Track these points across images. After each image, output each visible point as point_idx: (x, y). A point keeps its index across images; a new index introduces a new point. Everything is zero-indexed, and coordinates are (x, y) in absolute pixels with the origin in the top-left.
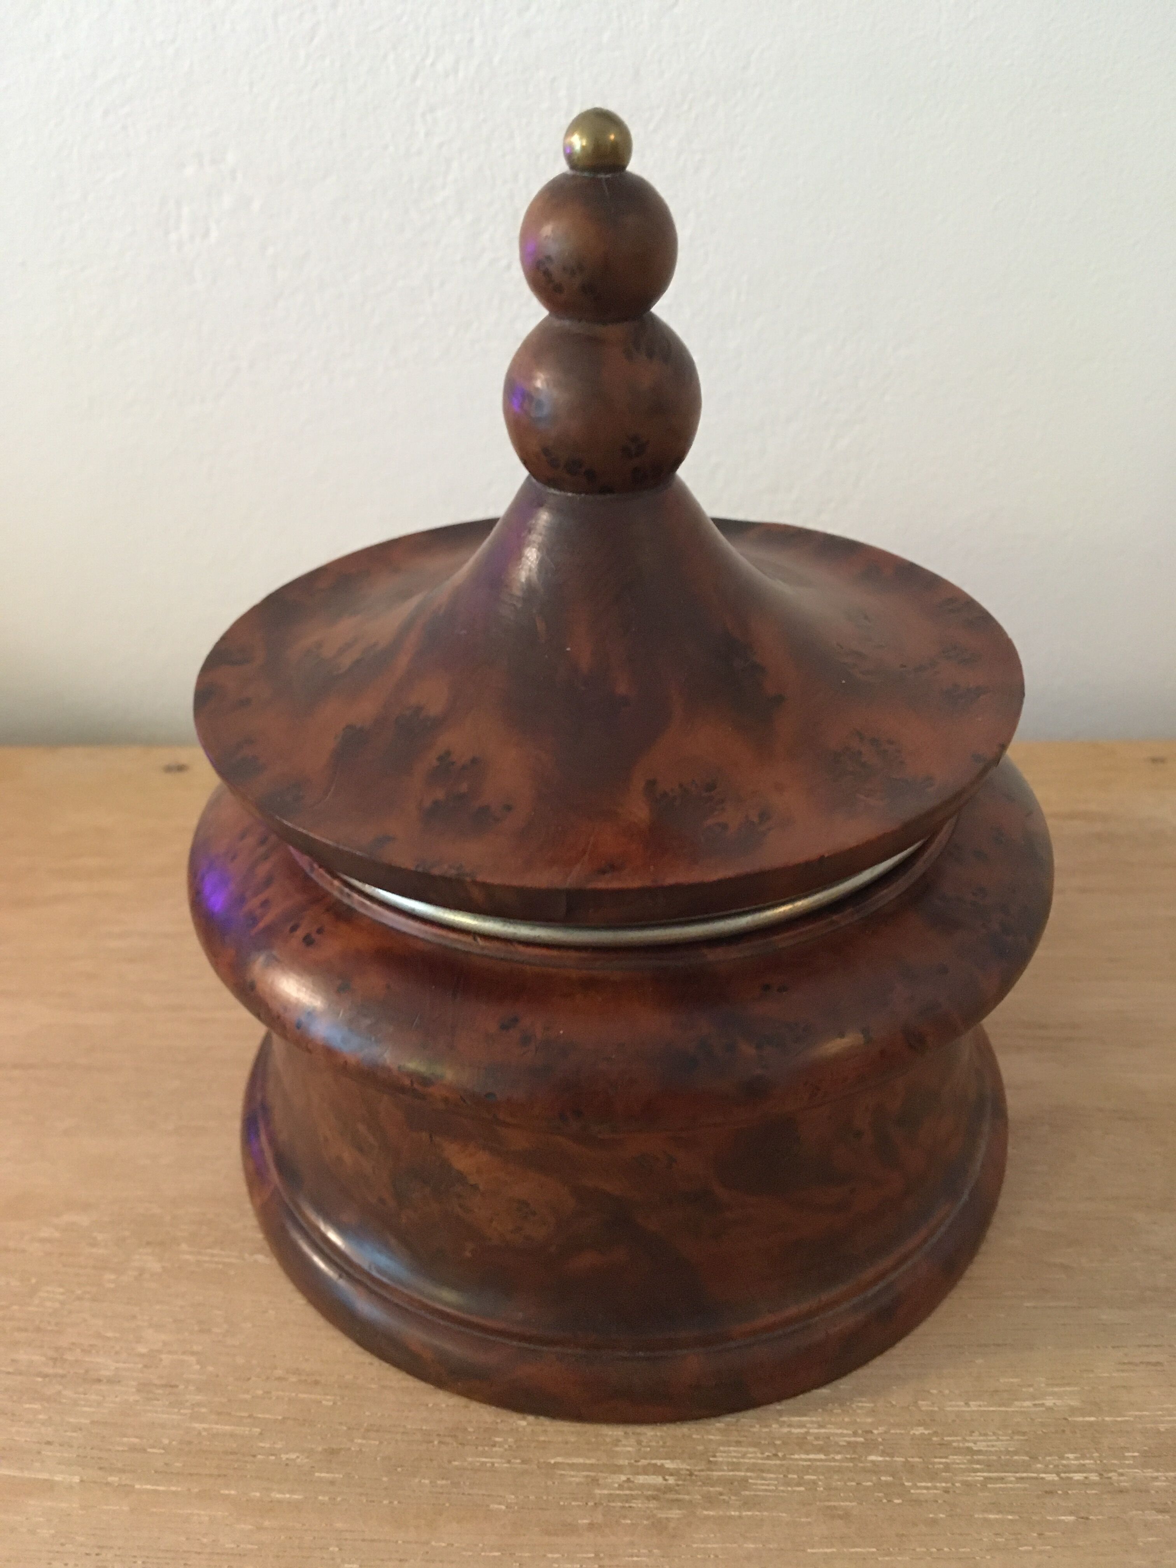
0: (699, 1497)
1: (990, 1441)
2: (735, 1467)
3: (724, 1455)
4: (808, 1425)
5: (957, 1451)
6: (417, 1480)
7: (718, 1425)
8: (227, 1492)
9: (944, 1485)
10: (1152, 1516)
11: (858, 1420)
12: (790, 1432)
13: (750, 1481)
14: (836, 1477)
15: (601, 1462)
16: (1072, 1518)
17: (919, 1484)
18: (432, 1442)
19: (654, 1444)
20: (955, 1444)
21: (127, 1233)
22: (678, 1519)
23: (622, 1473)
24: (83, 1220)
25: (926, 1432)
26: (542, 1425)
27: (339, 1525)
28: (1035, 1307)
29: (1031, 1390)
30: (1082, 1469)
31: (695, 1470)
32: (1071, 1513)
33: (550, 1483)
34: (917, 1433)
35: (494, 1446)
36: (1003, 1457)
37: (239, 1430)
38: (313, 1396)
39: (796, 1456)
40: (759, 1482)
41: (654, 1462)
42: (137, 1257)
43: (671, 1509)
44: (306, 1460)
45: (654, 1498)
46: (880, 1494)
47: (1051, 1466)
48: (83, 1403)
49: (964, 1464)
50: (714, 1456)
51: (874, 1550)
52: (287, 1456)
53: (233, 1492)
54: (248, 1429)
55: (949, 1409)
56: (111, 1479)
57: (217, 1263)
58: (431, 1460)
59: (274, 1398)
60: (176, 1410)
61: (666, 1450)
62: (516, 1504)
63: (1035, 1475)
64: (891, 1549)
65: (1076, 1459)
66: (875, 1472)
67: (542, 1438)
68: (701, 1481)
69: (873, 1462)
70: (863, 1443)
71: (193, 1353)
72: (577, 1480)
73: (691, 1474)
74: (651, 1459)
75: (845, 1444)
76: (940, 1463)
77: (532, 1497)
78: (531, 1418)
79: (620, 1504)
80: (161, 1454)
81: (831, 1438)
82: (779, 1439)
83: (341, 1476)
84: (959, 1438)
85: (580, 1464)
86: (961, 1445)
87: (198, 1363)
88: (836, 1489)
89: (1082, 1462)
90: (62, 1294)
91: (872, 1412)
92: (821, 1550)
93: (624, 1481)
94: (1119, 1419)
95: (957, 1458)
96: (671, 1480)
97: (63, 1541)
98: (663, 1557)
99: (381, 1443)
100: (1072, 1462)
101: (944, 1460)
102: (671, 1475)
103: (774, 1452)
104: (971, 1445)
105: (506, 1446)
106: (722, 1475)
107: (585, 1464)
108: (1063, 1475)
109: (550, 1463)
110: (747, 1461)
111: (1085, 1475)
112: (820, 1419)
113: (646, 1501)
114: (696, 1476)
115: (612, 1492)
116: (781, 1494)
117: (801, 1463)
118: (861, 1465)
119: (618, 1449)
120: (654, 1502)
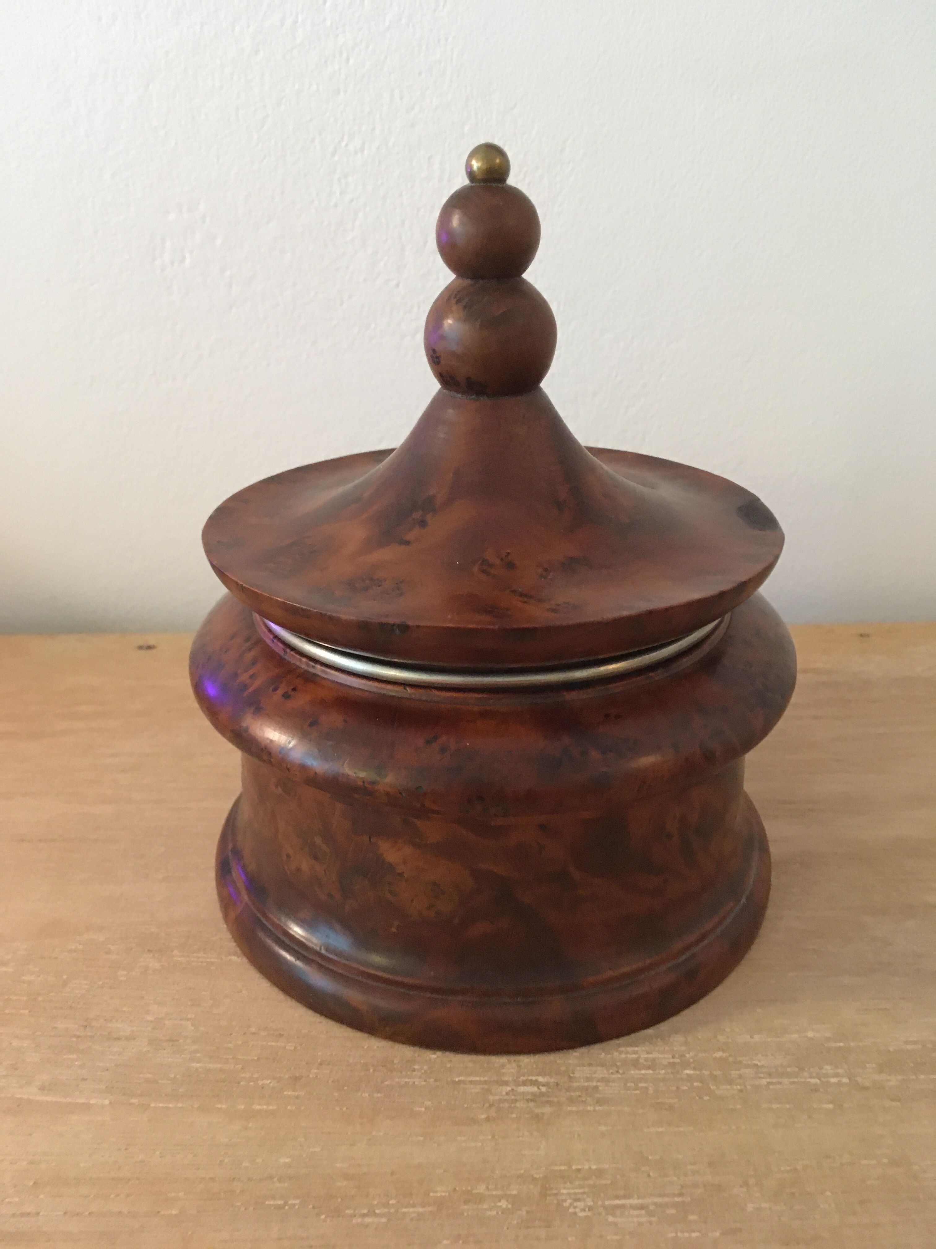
0: (564, 1099)
1: (770, 1059)
2: (588, 1079)
3: (580, 1072)
4: (639, 1053)
5: (748, 1066)
6: (359, 1094)
7: (575, 1054)
8: (220, 1106)
9: (738, 1087)
10: (888, 1103)
11: (675, 1049)
12: (627, 1057)
13: (600, 1088)
14: (661, 1084)
15: (492, 1079)
16: (831, 1106)
17: (721, 1087)
18: (368, 1070)
19: (529, 1067)
20: (744, 1062)
21: (133, 945)
22: (550, 1113)
23: (507, 1085)
24: (99, 937)
25: (724, 1055)
26: (449, 1057)
27: (304, 1124)
28: (796, 977)
29: (797, 1027)
30: (836, 1075)
31: (560, 1082)
32: (830, 1103)
33: (456, 1093)
34: (718, 1056)
35: (414, 1071)
36: (779, 1069)
37: (226, 1067)
38: (279, 1044)
39: (632, 1072)
40: (607, 1088)
41: (530, 1078)
42: (142, 960)
43: (544, 1107)
44: (277, 1084)
45: (531, 1100)
46: (694, 1094)
47: (815, 1074)
48: (108, 1053)
49: (752, 1074)
50: (574, 1073)
52: (263, 1082)
53: (224, 1106)
54: (232, 1066)
55: (739, 1040)
56: (133, 1101)
57: (202, 962)
58: (369, 1081)
59: (250, 1046)
60: (178, 1056)
61: (538, 1070)
62: (433, 1107)
63: (801, 1080)
64: (704, 1128)
65: (831, 1069)
66: (689, 1081)
67: (449, 1066)
68: (565, 1089)
69: (687, 1074)
70: (679, 1063)
71: (188, 1020)
72: (476, 1091)
73: (557, 1084)
74: (529, 1076)
75: (666, 1063)
76: (735, 1074)
77: (444, 1103)
78: (439, 1053)
79: (507, 1105)
80: (169, 1084)
81: (657, 1060)
82: (619, 1061)
83: (303, 1093)
84: (748, 1058)
85: (476, 1081)
86: (749, 1062)
87: (192, 1025)
88: (662, 1091)
89: (836, 1071)
90: (87, 985)
91: (686, 1043)
92: (654, 1130)
93: (510, 1091)
94: (860, 1044)
95: (747, 1071)
96: (543, 1089)
97: (99, 1141)
98: (541, 1137)
99: (331, 1072)
100: (829, 1071)
101: (737, 1072)
102: (543, 1085)
103: (616, 1070)
104: (756, 1062)
105: (423, 1071)
106: (580, 1085)
107: (480, 1081)
108: (823, 1079)
109: (455, 1081)
110: (597, 1076)
111: (839, 1079)
112: (647, 1049)
113: (527, 1103)
114: (561, 1086)
115: (501, 1097)
116: (623, 1096)
117: (636, 1076)
118: (679, 1076)
119: (504, 1071)
120: (533, 1103)
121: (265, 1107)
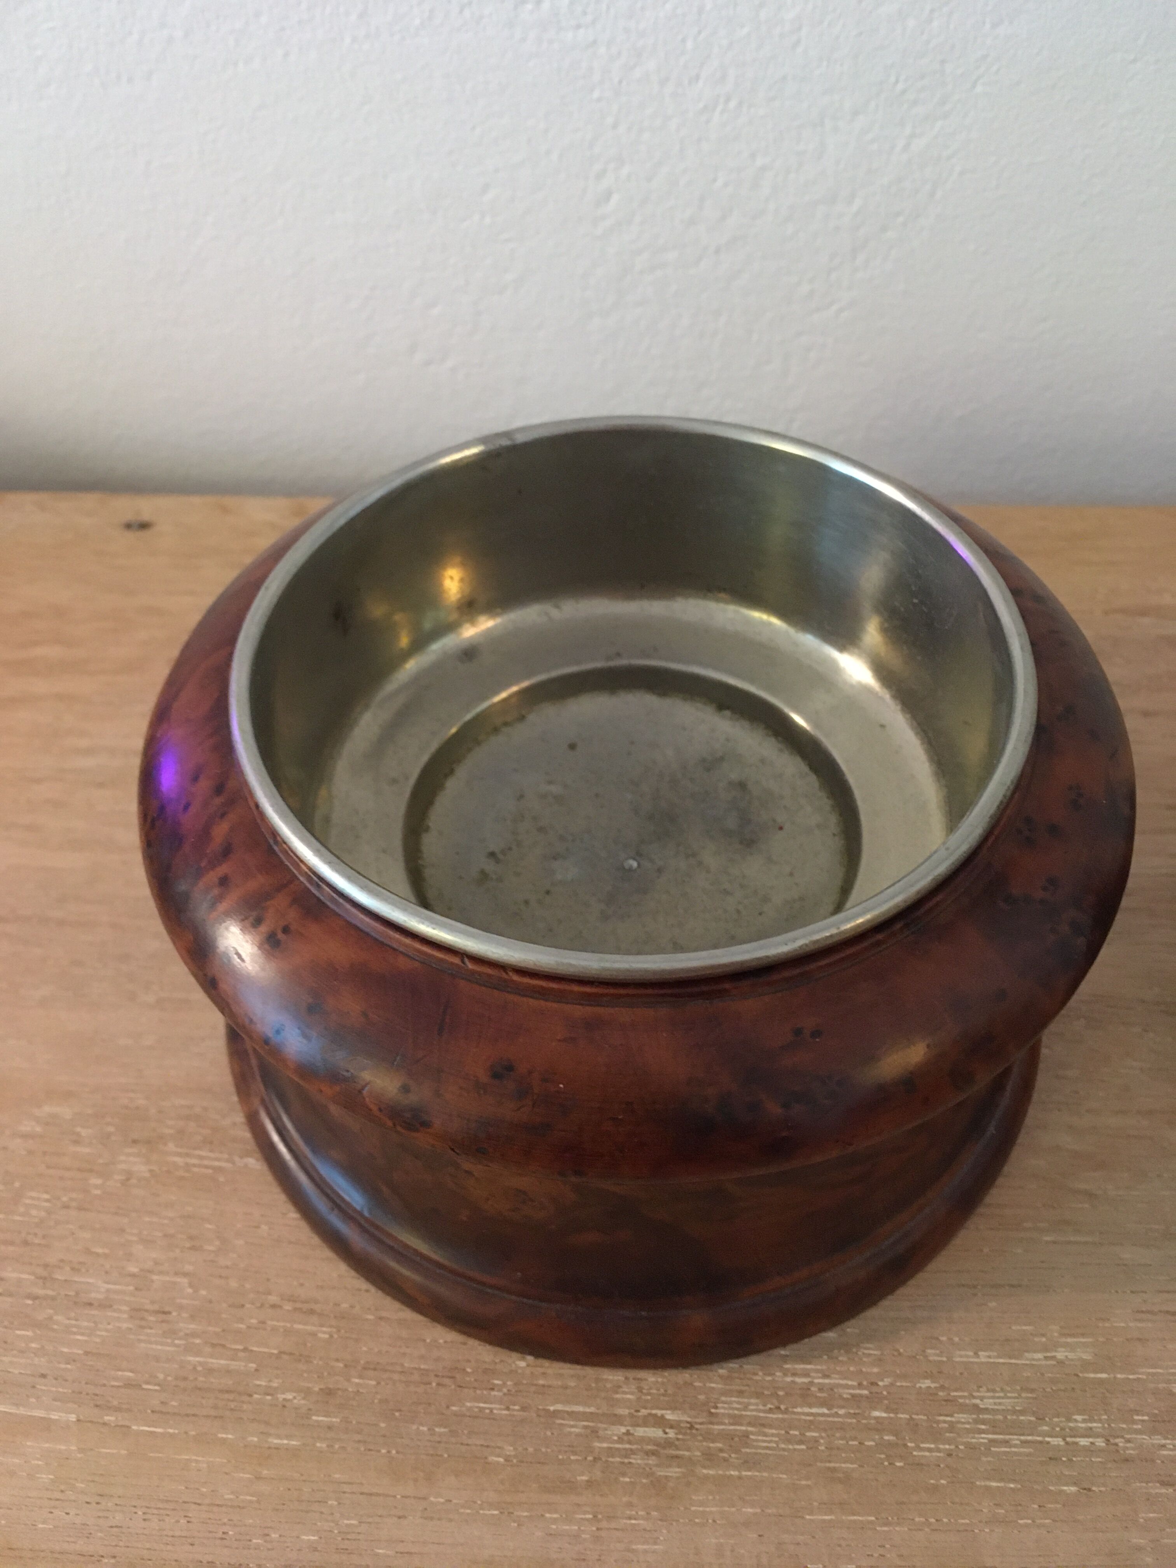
0: (698, 1454)
1: (999, 1398)
2: (736, 1420)
3: (726, 1406)
4: (812, 1374)
5: (963, 1408)
6: (415, 1427)
7: (721, 1371)
8: (224, 1436)
9: (947, 1447)
10: (1155, 1489)
11: (864, 1370)
12: (793, 1382)
13: (752, 1437)
14: (838, 1435)
15: (600, 1411)
16: (1073, 1489)
17: (922, 1445)
18: (430, 1383)
19: (654, 1391)
20: (961, 1401)
21: (111, 1129)
22: (678, 1478)
23: (622, 1424)
24: (65, 1111)
25: (933, 1385)
26: (541, 1367)
27: (337, 1476)
28: (1054, 1242)
29: (1044, 1339)
30: (1089, 1433)
31: (696, 1423)
32: (1075, 1484)
33: (549, 1433)
34: (923, 1386)
35: (492, 1389)
36: (1009, 1417)
37: (234, 1365)
38: (309, 1328)
39: (799, 1410)
40: (760, 1438)
41: (654, 1412)
42: (122, 1158)
43: (670, 1466)
44: (303, 1402)
45: (653, 1453)
46: (883, 1456)
47: (1058, 1429)
48: (74, 1330)
49: (969, 1423)
50: (716, 1408)
51: (873, 1518)
52: (284, 1396)
53: (230, 1436)
54: (243, 1364)
55: (958, 1359)
56: (107, 1418)
57: (207, 1167)
58: (430, 1404)
59: (269, 1329)
60: (169, 1341)
61: (666, 1399)
62: (515, 1456)
63: (1040, 1438)
64: (890, 1518)
65: (1084, 1421)
66: (877, 1430)
67: (541, 1382)
68: (701, 1435)
69: (876, 1418)
70: (867, 1397)
71: (185, 1275)
72: (577, 1430)
73: (692, 1427)
74: (652, 1408)
75: (849, 1396)
76: (945, 1422)
77: (531, 1450)
78: (530, 1358)
79: (618, 1459)
80: (156, 1390)
81: (836, 1390)
82: (782, 1389)
83: (338, 1420)
84: (966, 1394)
85: (578, 1413)
86: (967, 1401)
87: (191, 1285)
88: (838, 1449)
89: (1090, 1425)
90: (47, 1201)
91: (879, 1361)
92: (820, 1517)
93: (624, 1434)
94: (1131, 1377)
95: (962, 1417)
96: (671, 1433)
97: (63, 1487)
98: (661, 1520)
99: (378, 1383)
100: (1080, 1425)
101: (948, 1419)
102: (671, 1427)
103: (777, 1404)
104: (977, 1401)
105: (505, 1390)
106: (723, 1430)
107: (584, 1413)
108: (1068, 1439)
109: (549, 1410)
110: (749, 1413)
111: (1091, 1440)
112: (824, 1367)
113: (646, 1457)
114: (697, 1429)
115: (612, 1446)
116: (781, 1453)
117: (803, 1417)
118: (864, 1421)
119: (618, 1396)
120: (654, 1458)
121: (285, 1442)
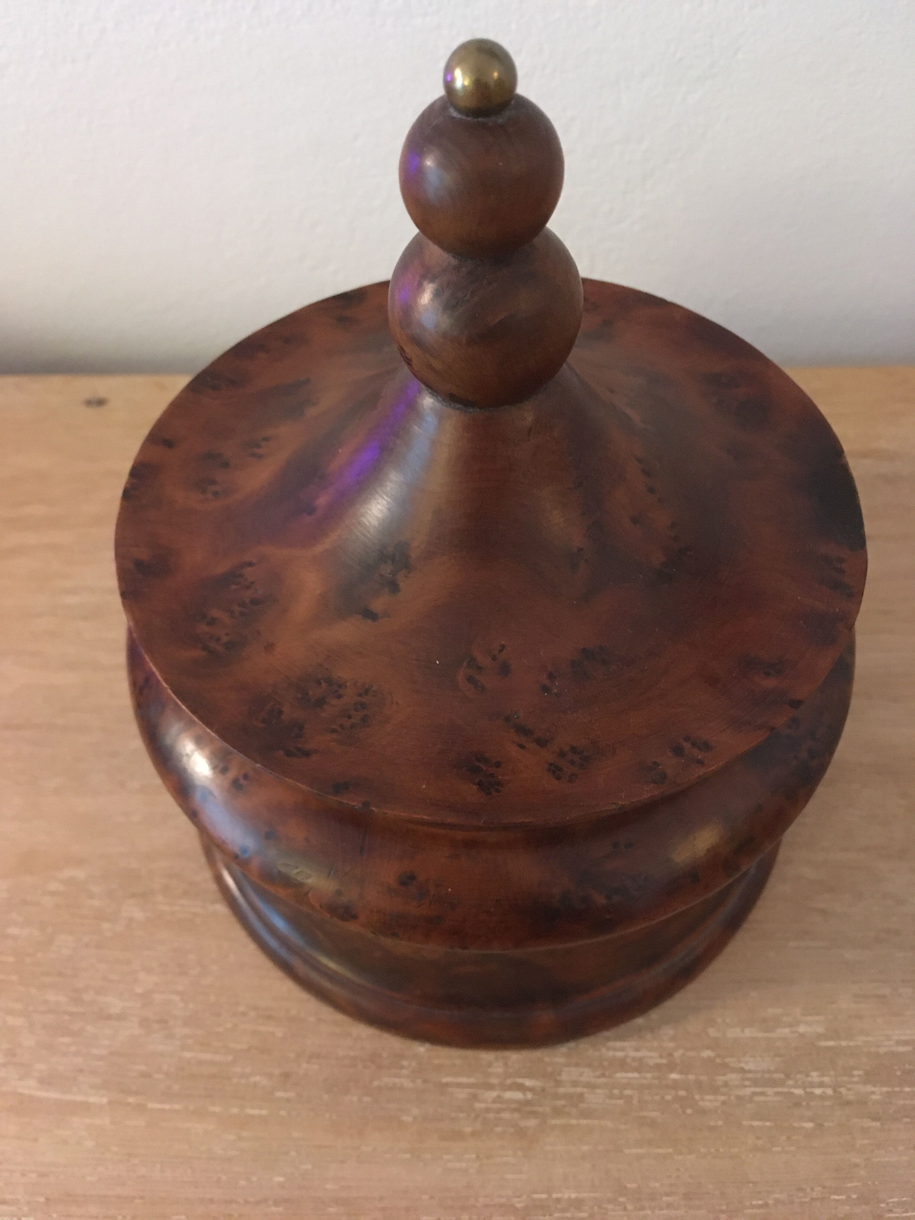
0: (549, 1109)
1: (757, 1062)
2: (575, 1084)
3: (567, 1074)
4: (627, 1049)
5: (733, 1070)
6: (348, 1098)
7: (563, 1050)
8: (213, 1109)
9: (722, 1098)
10: (868, 1123)
11: (664, 1045)
12: (614, 1055)
13: (586, 1096)
14: (646, 1092)
15: (479, 1081)
16: (811, 1125)
17: (705, 1098)
18: (357, 1066)
19: (517, 1065)
20: (732, 1065)
21: (115, 886)
22: (535, 1127)
23: (494, 1090)
24: (80, 874)
25: (712, 1055)
26: (436, 1051)
27: (295, 1135)
28: (797, 948)
29: (790, 1019)
30: (821, 1085)
31: (546, 1087)
32: (811, 1121)
33: (443, 1099)
34: (705, 1055)
35: (402, 1068)
36: (765, 1075)
37: (218, 1058)
38: (269, 1029)
39: (618, 1075)
40: (592, 1096)
41: (517, 1080)
42: (126, 908)
43: (529, 1119)
44: (268, 1083)
45: (517, 1110)
46: (678, 1106)
47: (800, 1083)
48: (101, 1036)
49: (738, 1080)
50: (560, 1076)
51: (671, 1150)
52: (254, 1079)
53: (218, 1109)
54: (224, 1057)
55: (729, 1035)
56: (130, 1100)
57: (187, 912)
58: (358, 1081)
59: (240, 1030)
60: (170, 1042)
61: (525, 1070)
62: (420, 1116)
63: (786, 1090)
64: (683, 1150)
65: (818, 1076)
66: (674, 1088)
67: (436, 1062)
68: (550, 1096)
69: (673, 1079)
70: (666, 1064)
71: (177, 993)
72: (463, 1096)
73: (543, 1090)
74: (515, 1078)
75: (653, 1064)
76: (721, 1080)
77: (431, 1111)
78: (428, 1046)
79: (493, 1115)
80: (163, 1079)
81: (644, 1060)
82: (606, 1060)
83: (294, 1095)
84: (735, 1060)
85: (464, 1083)
86: (736, 1065)
87: (182, 1001)
88: (646, 1102)
89: (822, 1079)
90: (73, 942)
91: (673, 1038)
92: (634, 1151)
93: (496, 1097)
94: (851, 1044)
95: (733, 1077)
96: (529, 1096)
98: (524, 1157)
99: (321, 1067)
100: (815, 1079)
101: (723, 1078)
102: (530, 1091)
103: (602, 1072)
104: (743, 1065)
105: (411, 1069)
106: (565, 1091)
107: (468, 1084)
108: (807, 1090)
109: (442, 1082)
110: (583, 1079)
111: (823, 1090)
112: (636, 1044)
113: (512, 1113)
114: (547, 1092)
115: (488, 1106)
116: (607, 1106)
117: (621, 1080)
118: (664, 1082)
119: (491, 1070)
120: (518, 1113)
121: (257, 1112)
